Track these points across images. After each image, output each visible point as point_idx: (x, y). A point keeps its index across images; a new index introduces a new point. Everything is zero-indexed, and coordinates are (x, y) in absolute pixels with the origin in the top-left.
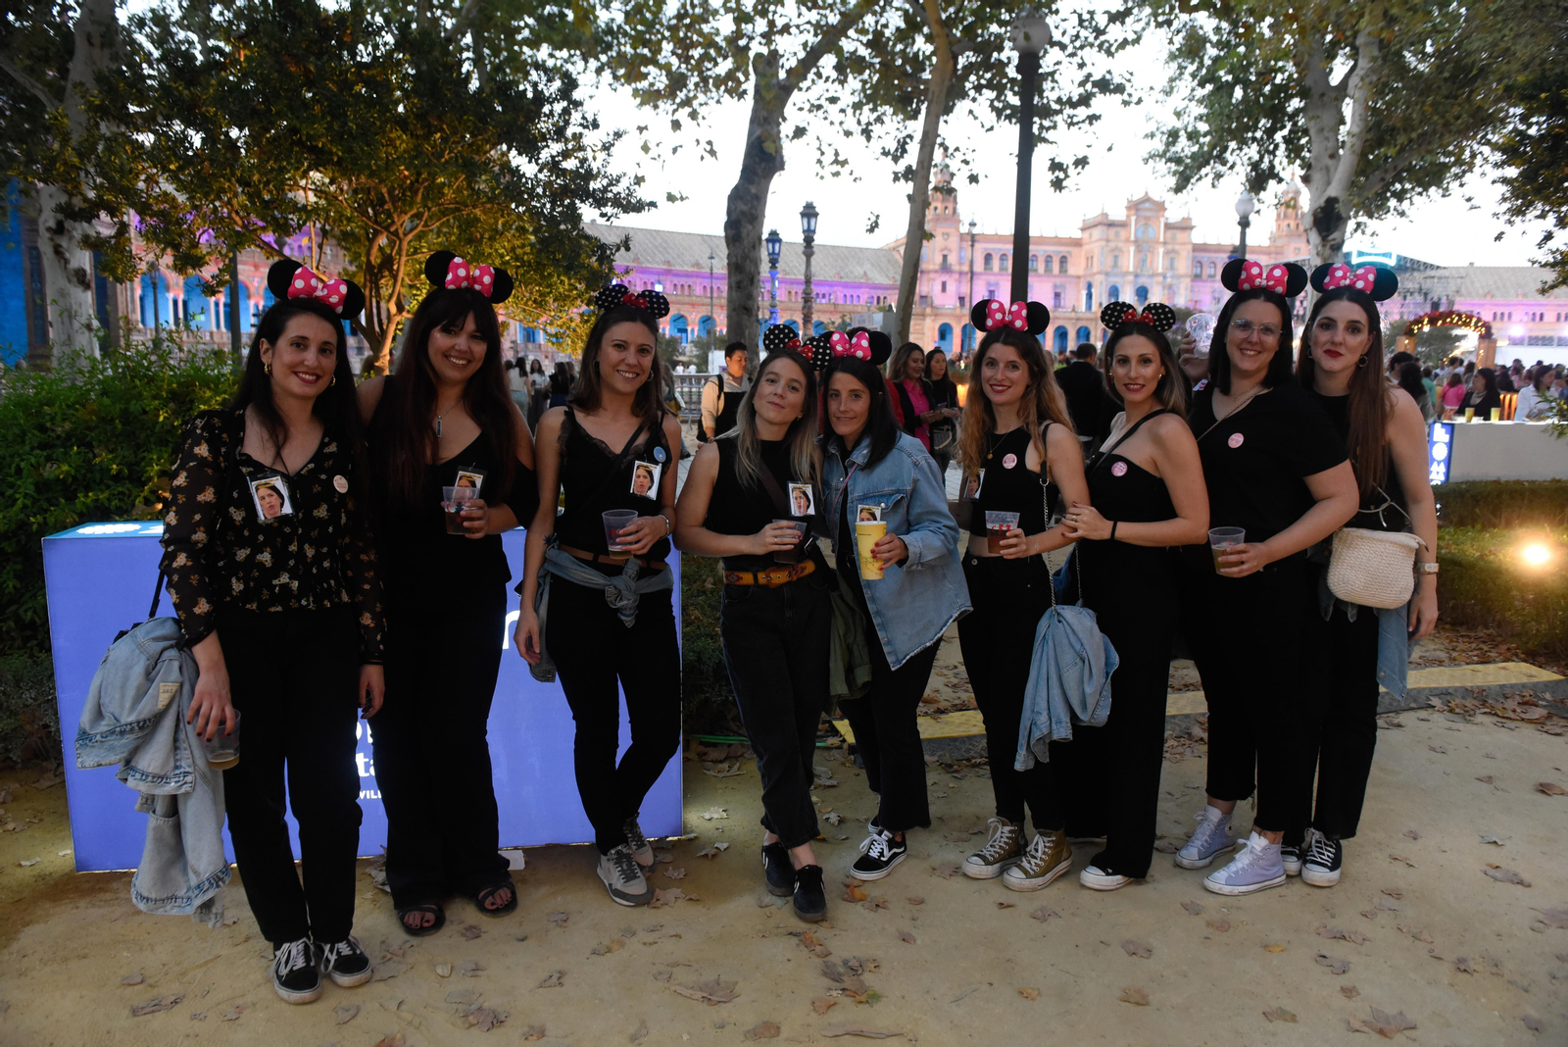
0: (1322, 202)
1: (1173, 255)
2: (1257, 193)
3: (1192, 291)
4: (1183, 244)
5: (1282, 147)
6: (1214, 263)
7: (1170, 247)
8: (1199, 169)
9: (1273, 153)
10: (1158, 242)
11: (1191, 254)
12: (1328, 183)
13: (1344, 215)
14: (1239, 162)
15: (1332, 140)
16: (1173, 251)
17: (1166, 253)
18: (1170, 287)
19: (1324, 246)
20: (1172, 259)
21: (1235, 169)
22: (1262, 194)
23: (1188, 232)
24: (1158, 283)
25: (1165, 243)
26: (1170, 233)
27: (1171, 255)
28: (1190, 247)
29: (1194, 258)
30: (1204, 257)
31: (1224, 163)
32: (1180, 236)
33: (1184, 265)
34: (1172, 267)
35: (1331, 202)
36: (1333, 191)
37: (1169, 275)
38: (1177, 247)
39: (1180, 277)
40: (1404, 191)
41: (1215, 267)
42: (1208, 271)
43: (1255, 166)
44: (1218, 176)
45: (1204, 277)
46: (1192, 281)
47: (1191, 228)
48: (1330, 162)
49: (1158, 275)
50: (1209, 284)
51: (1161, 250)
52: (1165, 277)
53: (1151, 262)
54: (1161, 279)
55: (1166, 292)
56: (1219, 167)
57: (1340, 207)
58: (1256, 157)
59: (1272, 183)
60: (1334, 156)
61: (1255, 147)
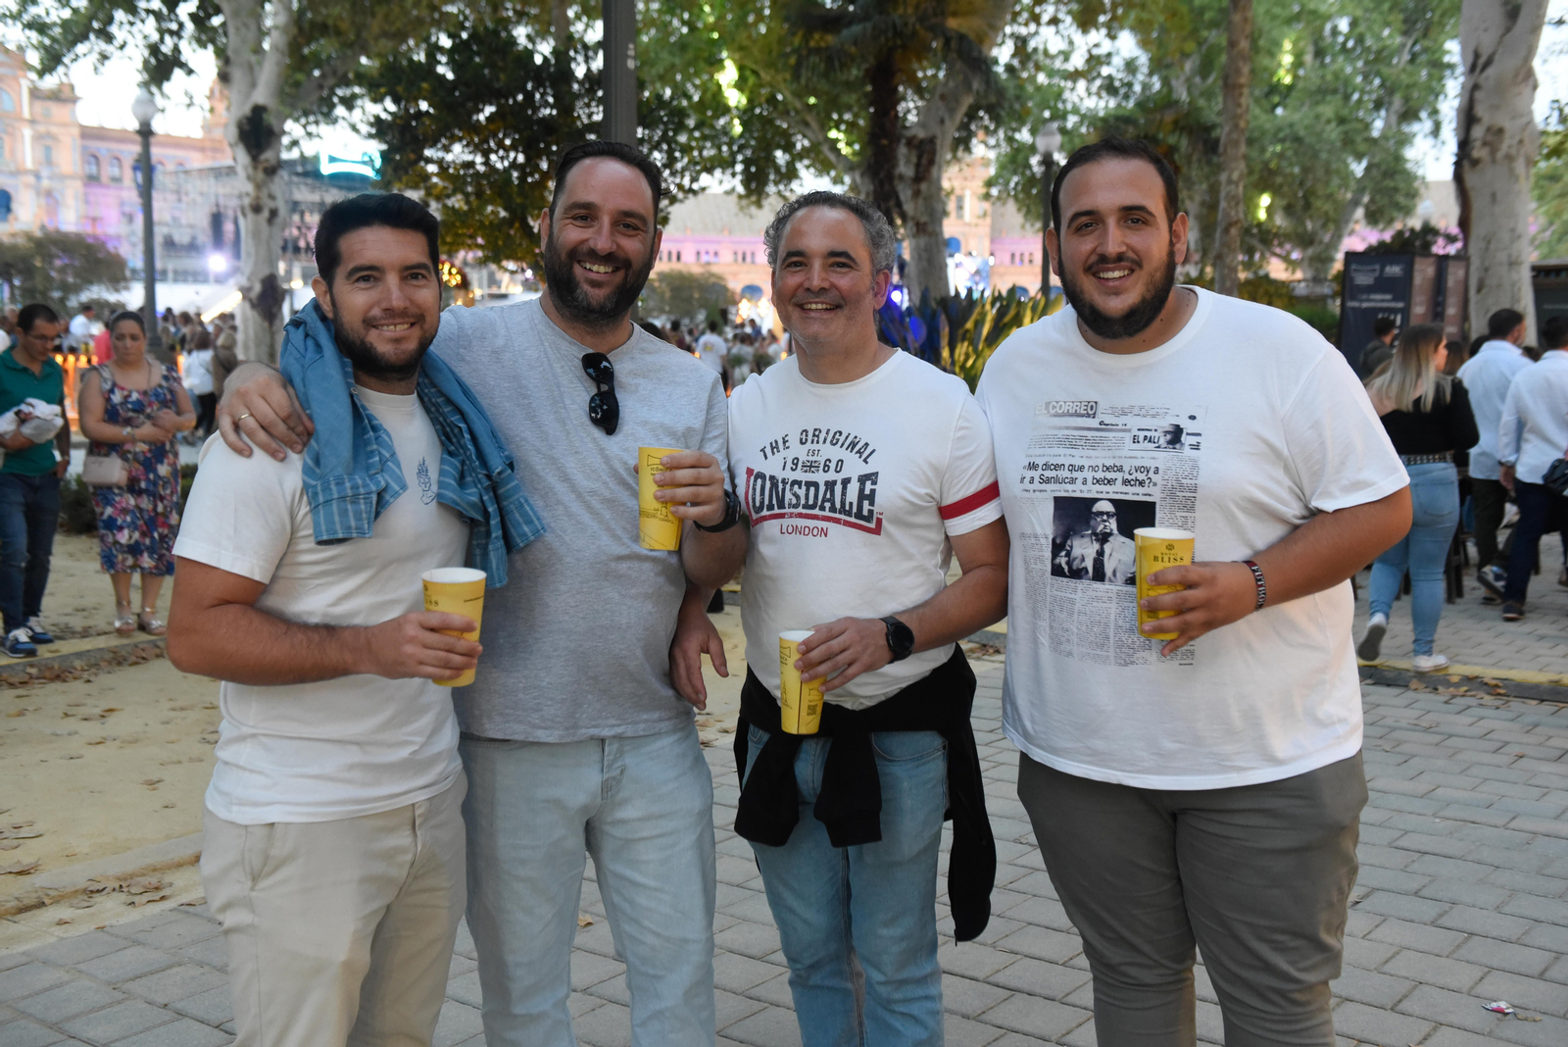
0: (247, 110)
1: (49, 142)
2: (159, 86)
3: (87, 202)
4: (64, 125)
5: (190, 27)
6: (118, 159)
7: (42, 128)
8: (74, 44)
9: (177, 34)
10: (21, 119)
11: (79, 142)
12: (253, 85)
13: (276, 129)
14: (131, 41)
15: (253, 27)
16: (49, 135)
17: (38, 138)
18: (49, 194)
19: (255, 168)
20: (48, 149)
21: (126, 50)
22: (166, 86)
23: (70, 106)
24: (28, 186)
25: (32, 122)
26: (39, 106)
27: (46, 142)
28: (76, 131)
29: (84, 149)
30: (102, 148)
31: (109, 38)
32: (57, 111)
33: (68, 158)
34: (49, 161)
35: (258, 111)
36: (261, 96)
37: (45, 173)
38: (54, 130)
39: (63, 177)
40: (354, 97)
41: (121, 166)
42: (109, 171)
43: (154, 49)
44: (104, 57)
45: (104, 179)
46: (86, 185)
47: (74, 100)
48: (253, 58)
49: (26, 172)
50: (112, 192)
51: (27, 132)
52: (38, 176)
53: (13, 152)
54: (31, 179)
55: (43, 201)
56: (102, 45)
57: (270, 119)
58: (155, 37)
59: (178, 73)
60: (258, 50)
61: (151, 21)
